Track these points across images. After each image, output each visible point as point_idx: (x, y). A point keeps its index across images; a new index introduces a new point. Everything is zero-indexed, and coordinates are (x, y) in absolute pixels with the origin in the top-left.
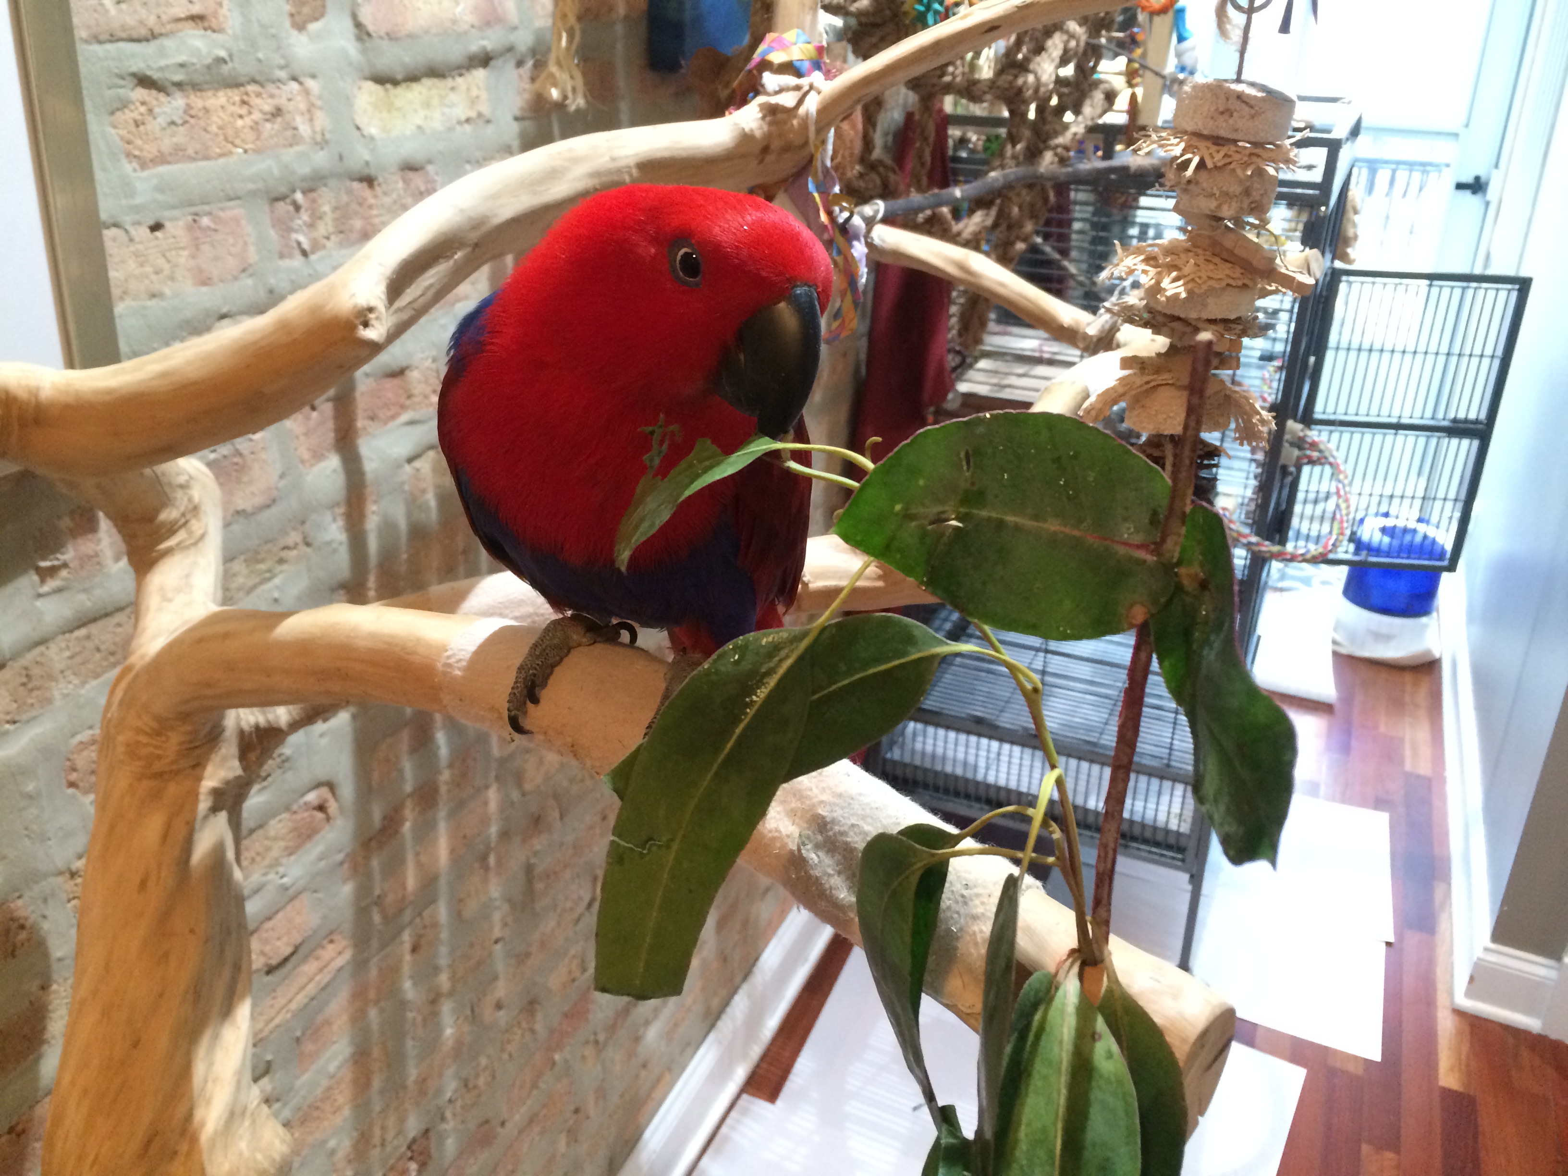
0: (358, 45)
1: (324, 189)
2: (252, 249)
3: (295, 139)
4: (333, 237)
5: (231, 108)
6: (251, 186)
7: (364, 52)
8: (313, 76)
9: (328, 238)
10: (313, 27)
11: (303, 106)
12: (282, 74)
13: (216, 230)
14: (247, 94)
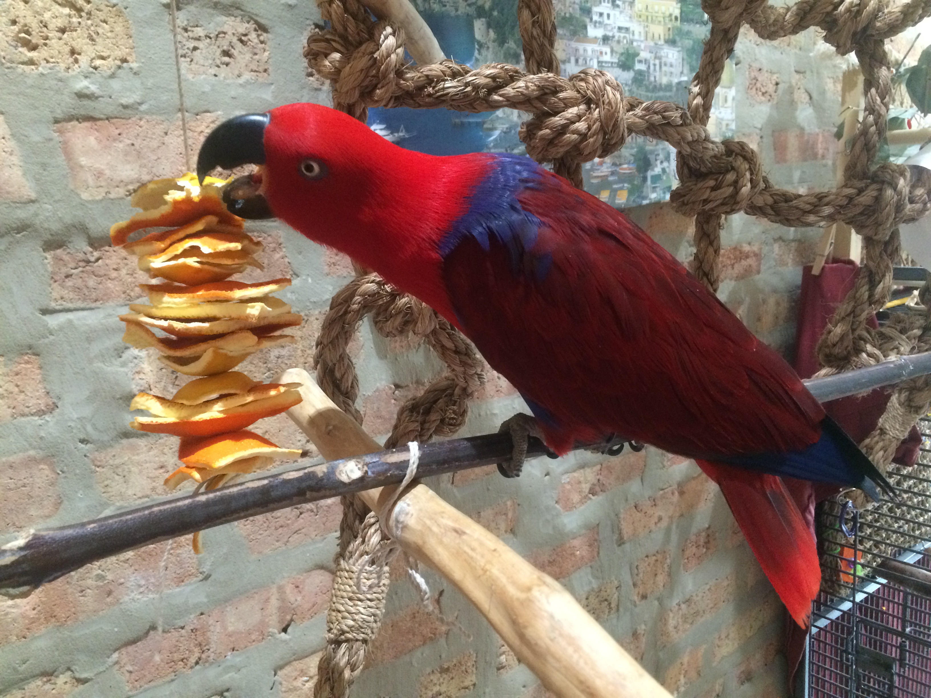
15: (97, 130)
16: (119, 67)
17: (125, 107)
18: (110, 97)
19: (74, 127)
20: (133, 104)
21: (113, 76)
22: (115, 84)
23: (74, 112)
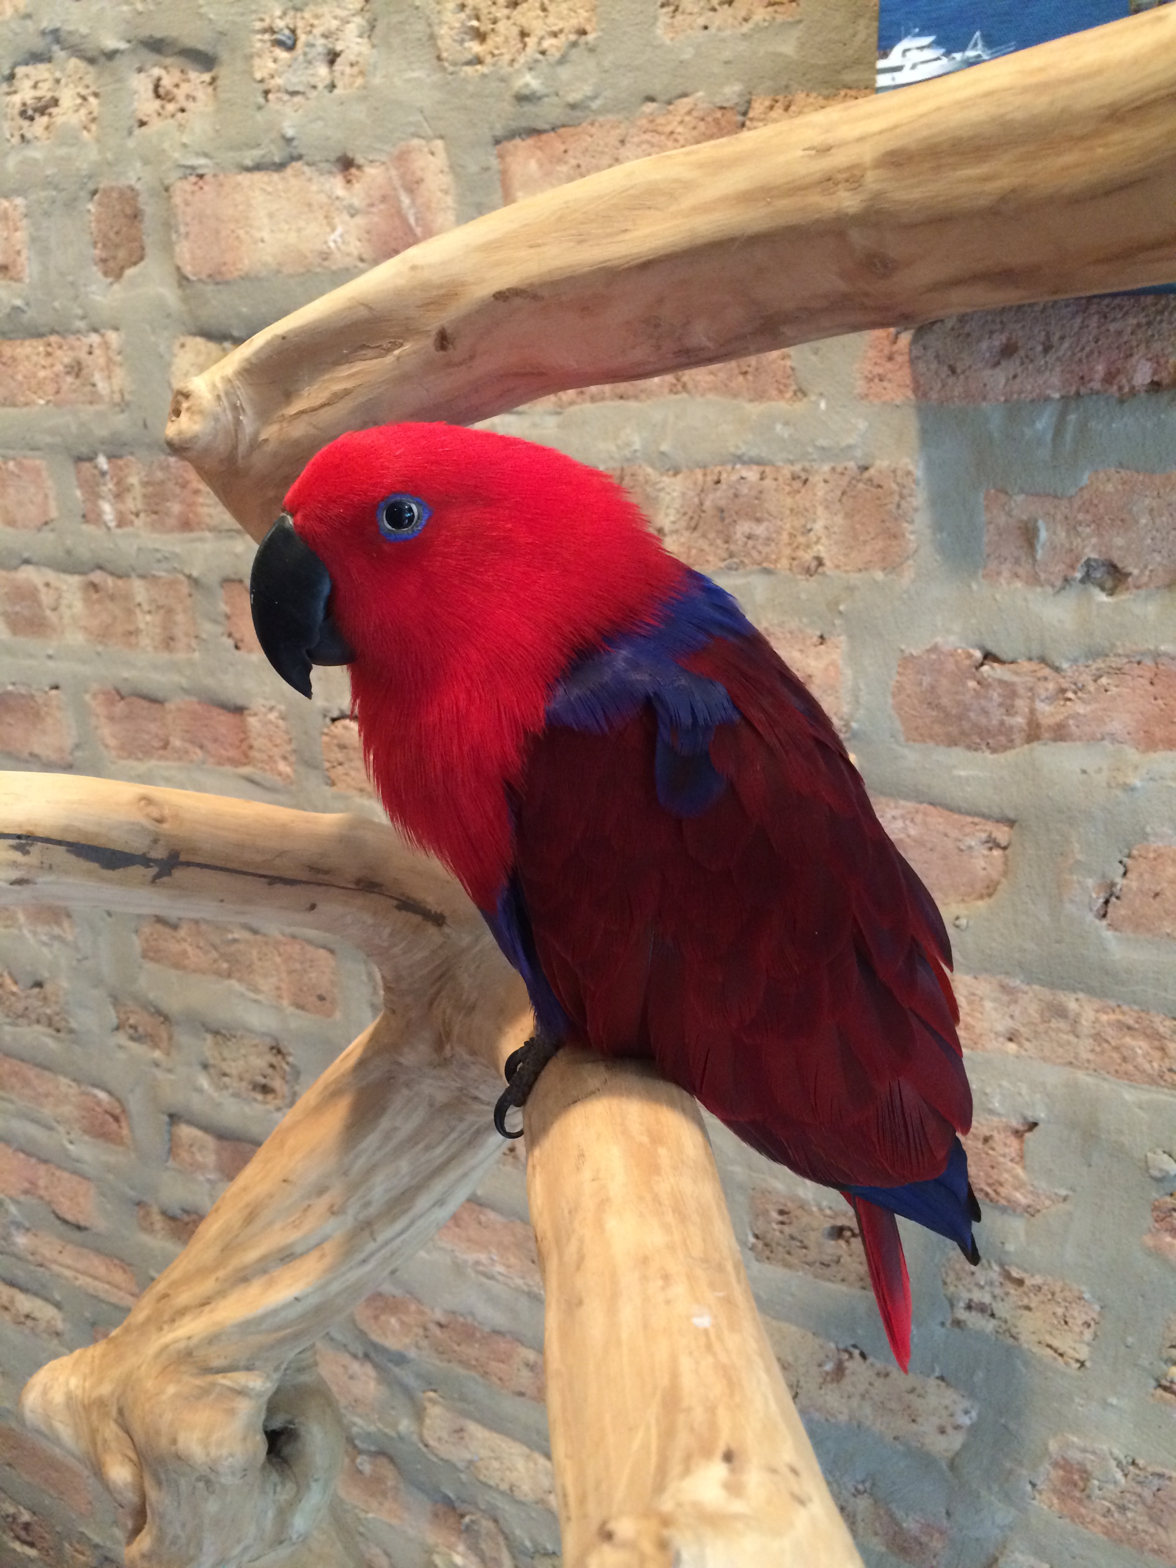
0: (179, 292)
1: (130, 458)
2: (53, 504)
3: (94, 398)
4: (142, 515)
5: (35, 358)
6: (48, 439)
7: (185, 300)
8: (116, 329)
9: (137, 515)
10: (130, 272)
11: (102, 361)
12: (81, 324)
13: (18, 476)
14: (49, 345)
15: (540, 148)
16: (574, 44)
17: (573, 106)
18: (557, 95)
19: (516, 147)
20: (582, 101)
21: (562, 60)
22: (564, 73)
23: (514, 125)
